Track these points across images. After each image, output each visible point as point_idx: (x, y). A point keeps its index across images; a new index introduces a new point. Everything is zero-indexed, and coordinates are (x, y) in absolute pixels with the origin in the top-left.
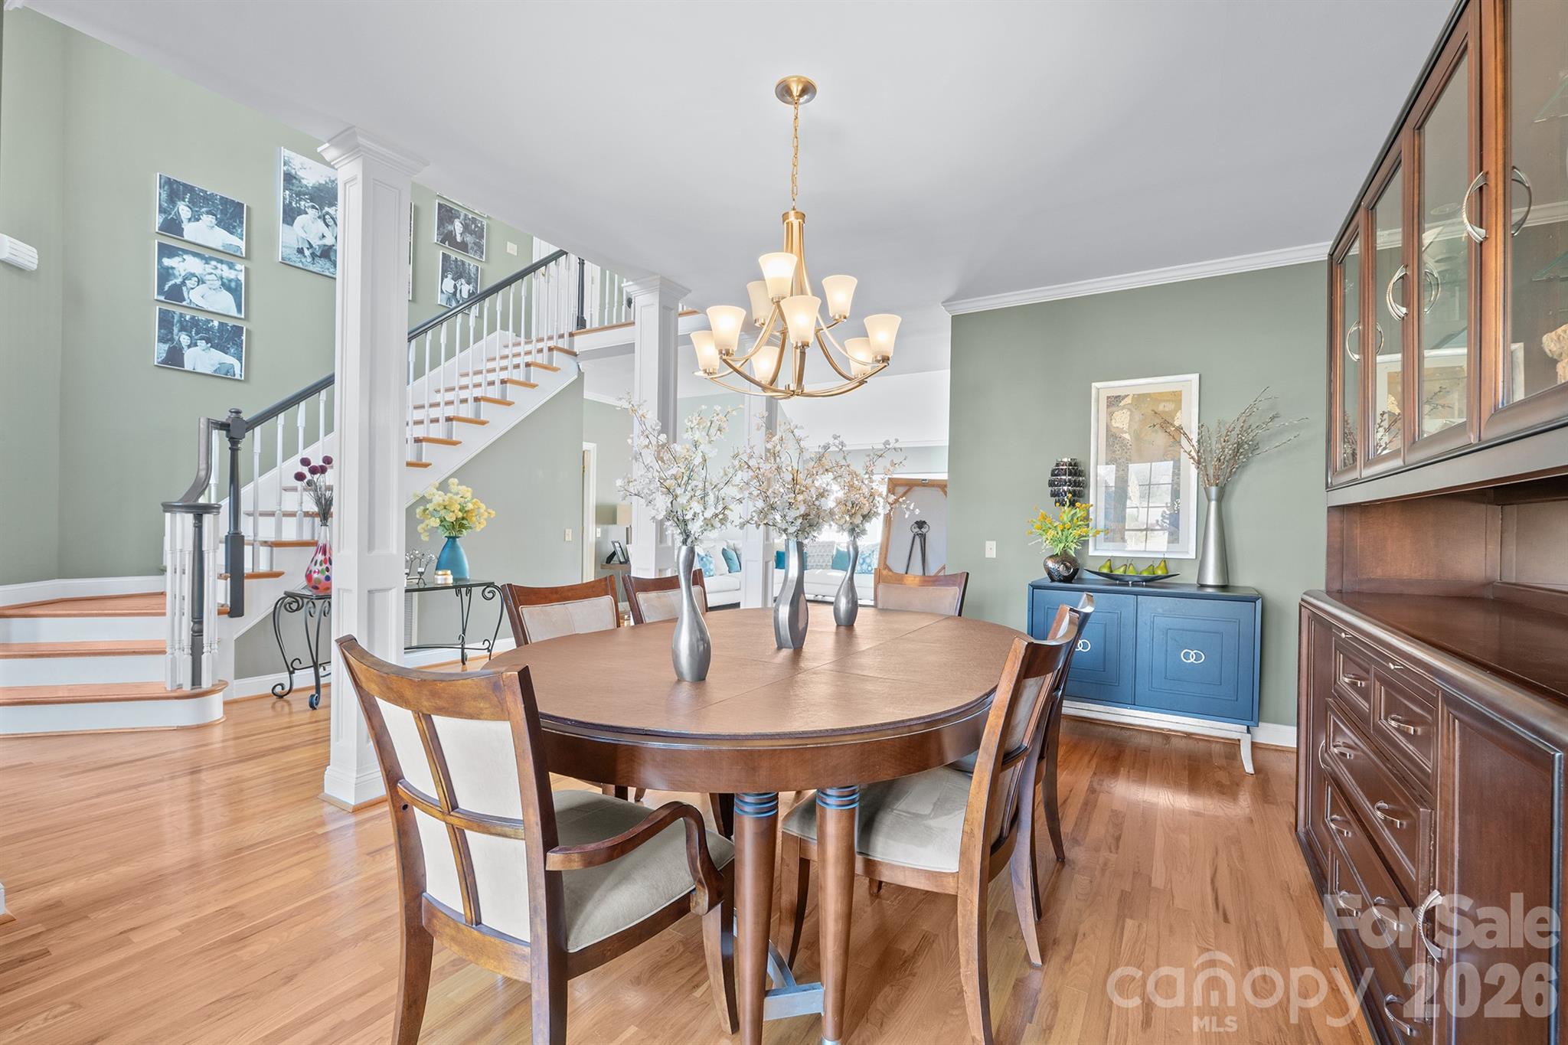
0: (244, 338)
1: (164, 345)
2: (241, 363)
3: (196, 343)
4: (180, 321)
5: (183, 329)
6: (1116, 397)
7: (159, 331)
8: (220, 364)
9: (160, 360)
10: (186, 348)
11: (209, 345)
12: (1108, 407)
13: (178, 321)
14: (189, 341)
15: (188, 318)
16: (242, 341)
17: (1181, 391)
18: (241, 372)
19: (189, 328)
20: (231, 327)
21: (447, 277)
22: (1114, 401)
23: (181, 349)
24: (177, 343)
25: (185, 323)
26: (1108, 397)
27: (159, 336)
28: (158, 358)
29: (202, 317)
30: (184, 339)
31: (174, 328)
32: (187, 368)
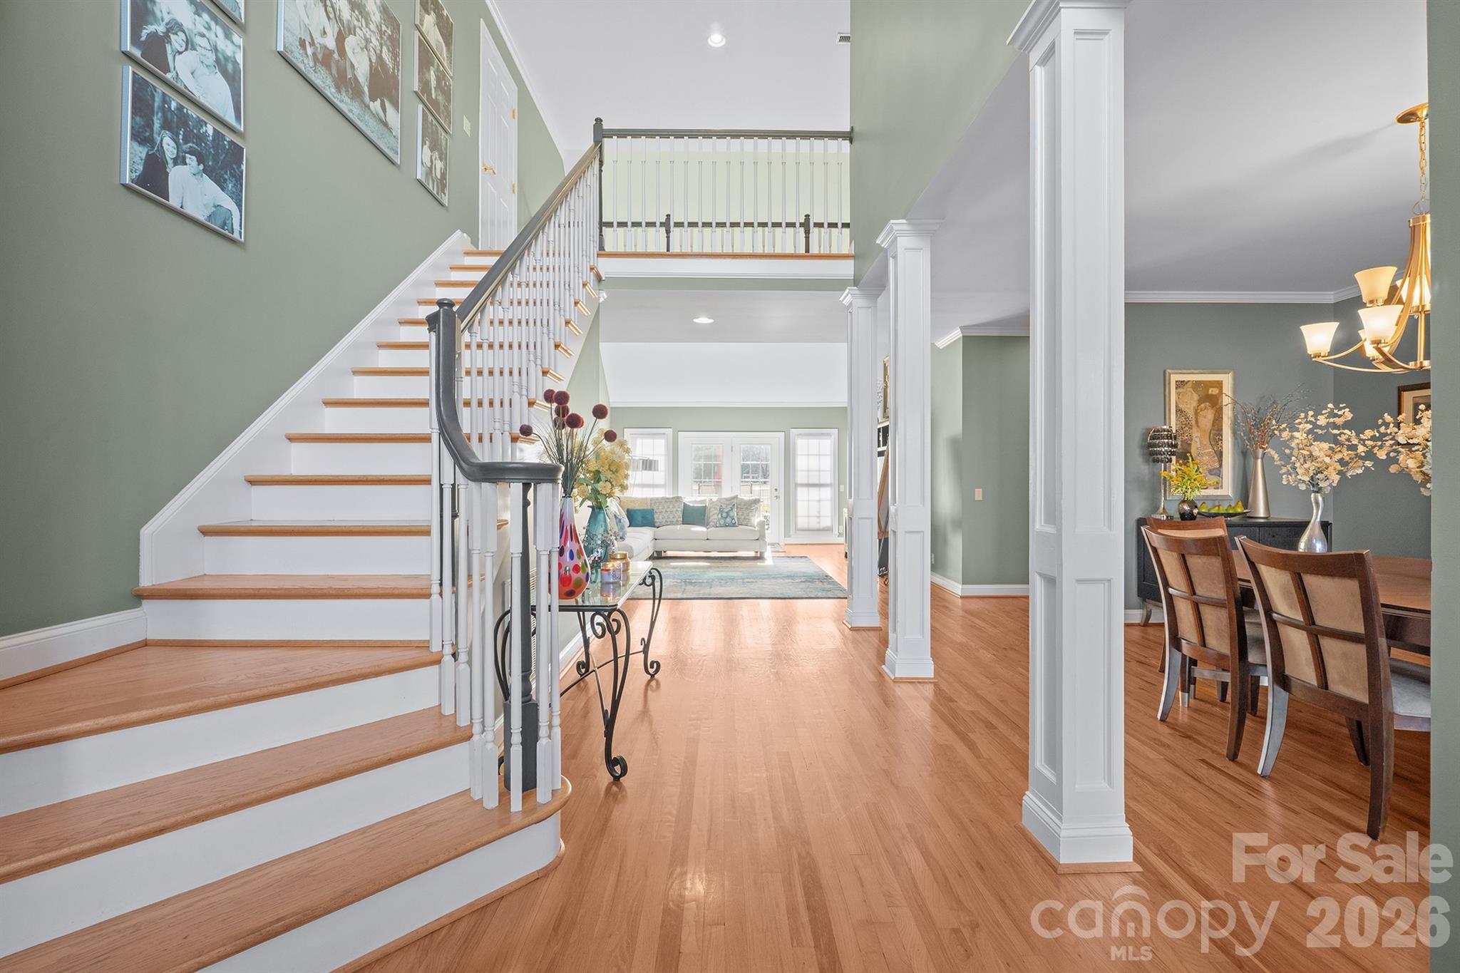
0: (244, 167)
1: (141, 149)
2: (241, 212)
3: (184, 158)
4: (162, 108)
5: (166, 125)
6: (1182, 382)
7: (132, 118)
8: (215, 206)
9: (134, 175)
10: (170, 163)
11: (201, 167)
12: (1176, 388)
13: (159, 108)
14: (175, 151)
15: (173, 105)
16: (242, 172)
17: (1222, 381)
18: (241, 229)
19: (174, 125)
20: (228, 142)
21: (425, 144)
22: (1180, 384)
23: (164, 163)
24: (158, 150)
25: (169, 115)
26: (1177, 381)
27: (132, 128)
28: (131, 171)
29: (193, 112)
30: (169, 147)
31: (155, 119)
32: (174, 201)
